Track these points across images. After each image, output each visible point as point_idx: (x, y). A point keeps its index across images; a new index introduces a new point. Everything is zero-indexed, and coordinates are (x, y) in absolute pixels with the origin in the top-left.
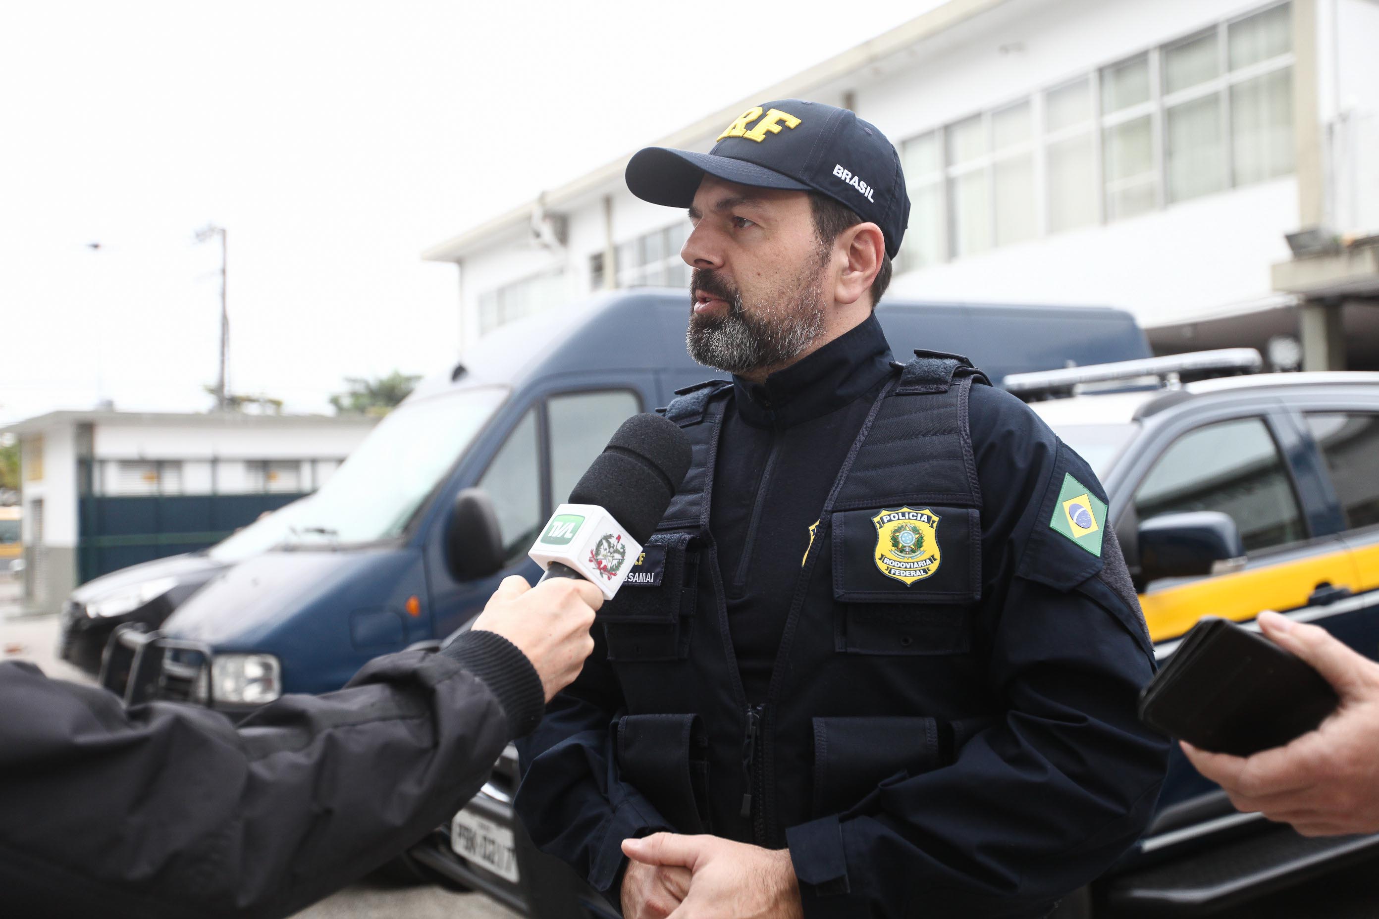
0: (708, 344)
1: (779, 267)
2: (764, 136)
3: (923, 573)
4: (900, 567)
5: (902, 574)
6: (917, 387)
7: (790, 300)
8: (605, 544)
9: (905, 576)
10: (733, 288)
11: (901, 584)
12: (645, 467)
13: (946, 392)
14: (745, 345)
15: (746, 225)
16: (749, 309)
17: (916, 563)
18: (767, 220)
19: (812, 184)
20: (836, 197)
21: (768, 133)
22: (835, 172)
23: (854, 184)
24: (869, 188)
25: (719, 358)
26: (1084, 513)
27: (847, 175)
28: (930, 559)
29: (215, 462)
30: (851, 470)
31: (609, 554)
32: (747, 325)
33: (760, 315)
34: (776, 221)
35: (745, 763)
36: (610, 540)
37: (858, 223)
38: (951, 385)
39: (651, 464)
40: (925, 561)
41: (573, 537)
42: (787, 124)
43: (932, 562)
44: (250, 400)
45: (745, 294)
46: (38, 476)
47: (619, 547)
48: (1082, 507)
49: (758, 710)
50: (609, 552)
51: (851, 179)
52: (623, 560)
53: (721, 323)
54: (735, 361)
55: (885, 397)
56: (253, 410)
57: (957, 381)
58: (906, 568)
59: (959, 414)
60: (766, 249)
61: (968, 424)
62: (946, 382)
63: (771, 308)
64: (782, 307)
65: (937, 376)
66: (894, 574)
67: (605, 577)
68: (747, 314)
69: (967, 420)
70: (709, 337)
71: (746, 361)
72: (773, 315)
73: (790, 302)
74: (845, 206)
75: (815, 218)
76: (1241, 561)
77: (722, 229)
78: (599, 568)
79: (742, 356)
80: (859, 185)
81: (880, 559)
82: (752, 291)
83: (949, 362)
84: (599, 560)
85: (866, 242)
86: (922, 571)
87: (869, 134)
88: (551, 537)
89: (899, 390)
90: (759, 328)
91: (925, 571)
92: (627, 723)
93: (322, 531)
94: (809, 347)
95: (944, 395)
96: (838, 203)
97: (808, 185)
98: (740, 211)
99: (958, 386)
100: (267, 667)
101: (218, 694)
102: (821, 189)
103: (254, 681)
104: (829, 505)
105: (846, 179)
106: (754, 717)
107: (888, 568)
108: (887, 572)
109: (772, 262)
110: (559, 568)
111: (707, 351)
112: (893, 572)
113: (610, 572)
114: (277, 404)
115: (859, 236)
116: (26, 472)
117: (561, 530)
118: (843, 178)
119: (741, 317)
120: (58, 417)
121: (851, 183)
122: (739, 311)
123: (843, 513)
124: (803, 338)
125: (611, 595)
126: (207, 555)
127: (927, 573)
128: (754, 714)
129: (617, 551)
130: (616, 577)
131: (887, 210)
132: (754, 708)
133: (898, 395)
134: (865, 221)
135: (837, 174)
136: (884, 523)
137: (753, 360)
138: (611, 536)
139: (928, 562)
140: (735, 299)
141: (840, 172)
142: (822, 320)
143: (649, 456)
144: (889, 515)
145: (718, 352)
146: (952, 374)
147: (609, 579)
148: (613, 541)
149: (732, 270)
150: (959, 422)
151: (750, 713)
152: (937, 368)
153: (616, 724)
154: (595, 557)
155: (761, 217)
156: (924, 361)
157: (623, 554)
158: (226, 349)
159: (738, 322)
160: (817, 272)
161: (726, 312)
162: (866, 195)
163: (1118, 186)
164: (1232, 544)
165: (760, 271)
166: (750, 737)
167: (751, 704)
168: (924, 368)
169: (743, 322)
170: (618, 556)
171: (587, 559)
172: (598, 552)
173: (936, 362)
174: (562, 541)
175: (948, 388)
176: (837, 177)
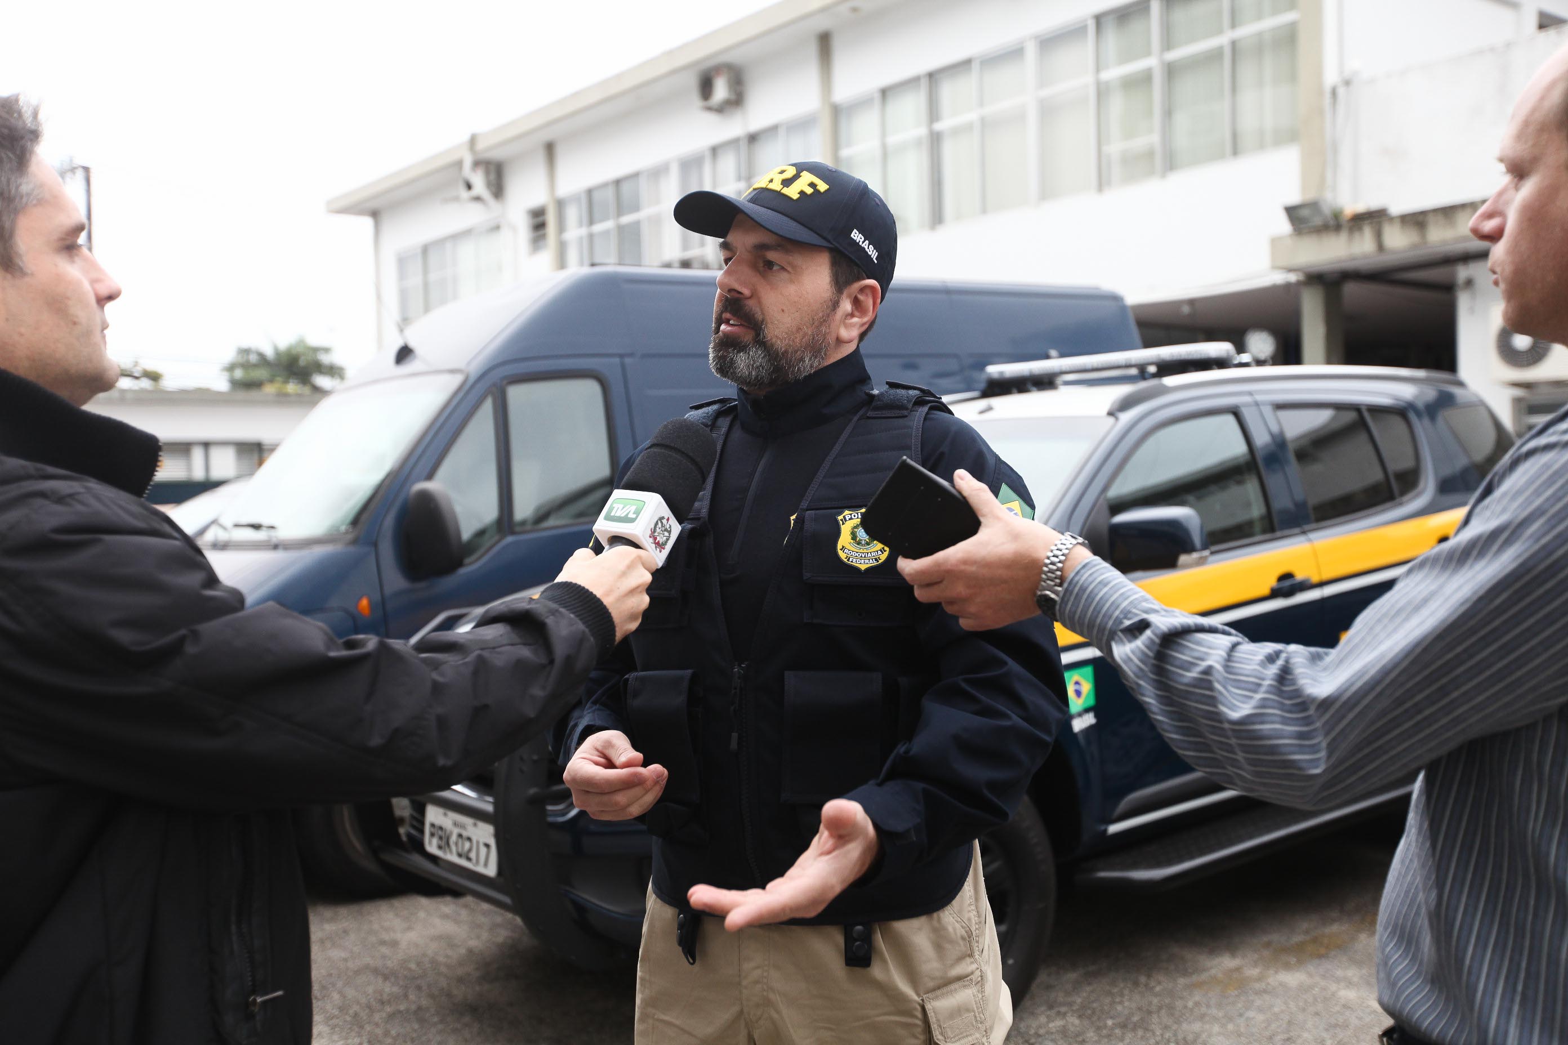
0: (732, 362)
1: (800, 307)
2: (799, 195)
3: (874, 562)
4: (856, 556)
5: (858, 562)
6: (884, 412)
7: (805, 334)
8: (660, 524)
9: (861, 563)
11: (857, 570)
13: (906, 416)
14: (763, 368)
15: (775, 268)
16: (771, 339)
17: (869, 553)
18: (794, 267)
19: (834, 243)
20: (851, 256)
21: (802, 193)
22: (852, 235)
23: (865, 247)
24: (875, 252)
25: (740, 375)
27: (861, 238)
28: (881, 550)
30: (824, 477)
31: (661, 532)
32: (768, 352)
33: (780, 345)
34: (802, 268)
35: (732, 708)
36: (663, 521)
37: (864, 279)
38: (911, 411)
39: (692, 460)
40: (877, 551)
41: (635, 516)
42: (818, 187)
43: (883, 553)
45: (769, 326)
47: (668, 526)
49: (743, 667)
50: (662, 530)
51: (863, 242)
52: (669, 537)
53: (745, 346)
54: (751, 380)
55: (858, 420)
57: (916, 408)
58: (861, 557)
59: (913, 436)
60: (791, 291)
61: (920, 442)
62: (907, 409)
63: (789, 340)
64: (798, 340)
65: (900, 403)
66: (852, 562)
67: (658, 549)
68: (769, 343)
69: (920, 440)
70: (732, 356)
71: (759, 381)
72: (790, 346)
73: (804, 337)
74: (857, 265)
75: (832, 270)
76: (1206, 553)
77: (754, 266)
78: (655, 543)
79: (758, 376)
80: (868, 248)
81: (841, 550)
82: (775, 324)
83: (911, 392)
84: (655, 537)
85: (867, 295)
86: (874, 560)
87: (877, 204)
88: (614, 516)
89: (870, 414)
91: (876, 560)
92: (637, 678)
93: (257, 527)
95: (905, 419)
96: (850, 258)
97: (833, 245)
98: (772, 255)
99: (916, 412)
102: (841, 248)
104: (804, 504)
105: (859, 241)
106: (739, 673)
107: (847, 557)
108: (846, 560)
109: (795, 302)
110: (616, 540)
111: (727, 367)
112: (851, 560)
113: (660, 546)
114: (154, 377)
115: (862, 290)
118: (857, 241)
119: (764, 344)
121: (863, 245)
122: (762, 338)
123: (813, 512)
127: (878, 562)
128: (740, 671)
129: (666, 530)
131: (884, 270)
132: (739, 665)
133: (869, 418)
134: (869, 278)
135: (853, 237)
136: (846, 520)
137: (766, 380)
138: (663, 518)
139: (880, 553)
140: (761, 328)
141: (856, 236)
142: (825, 354)
143: (691, 454)
144: (851, 514)
145: (739, 370)
146: (913, 402)
147: (660, 551)
148: (665, 521)
149: (760, 302)
150: (913, 441)
151: (736, 670)
152: (902, 396)
153: (627, 680)
154: (653, 535)
155: (789, 263)
156: (893, 391)
157: (670, 532)
159: (761, 348)
160: (829, 315)
161: (751, 338)
162: (872, 257)
163: (1115, 148)
164: (1197, 540)
165: (785, 308)
166: (735, 688)
167: (737, 663)
168: (892, 397)
169: (765, 349)
170: (666, 534)
171: (649, 535)
172: (654, 531)
173: (902, 392)
174: (626, 520)
175: (909, 414)
176: (853, 239)
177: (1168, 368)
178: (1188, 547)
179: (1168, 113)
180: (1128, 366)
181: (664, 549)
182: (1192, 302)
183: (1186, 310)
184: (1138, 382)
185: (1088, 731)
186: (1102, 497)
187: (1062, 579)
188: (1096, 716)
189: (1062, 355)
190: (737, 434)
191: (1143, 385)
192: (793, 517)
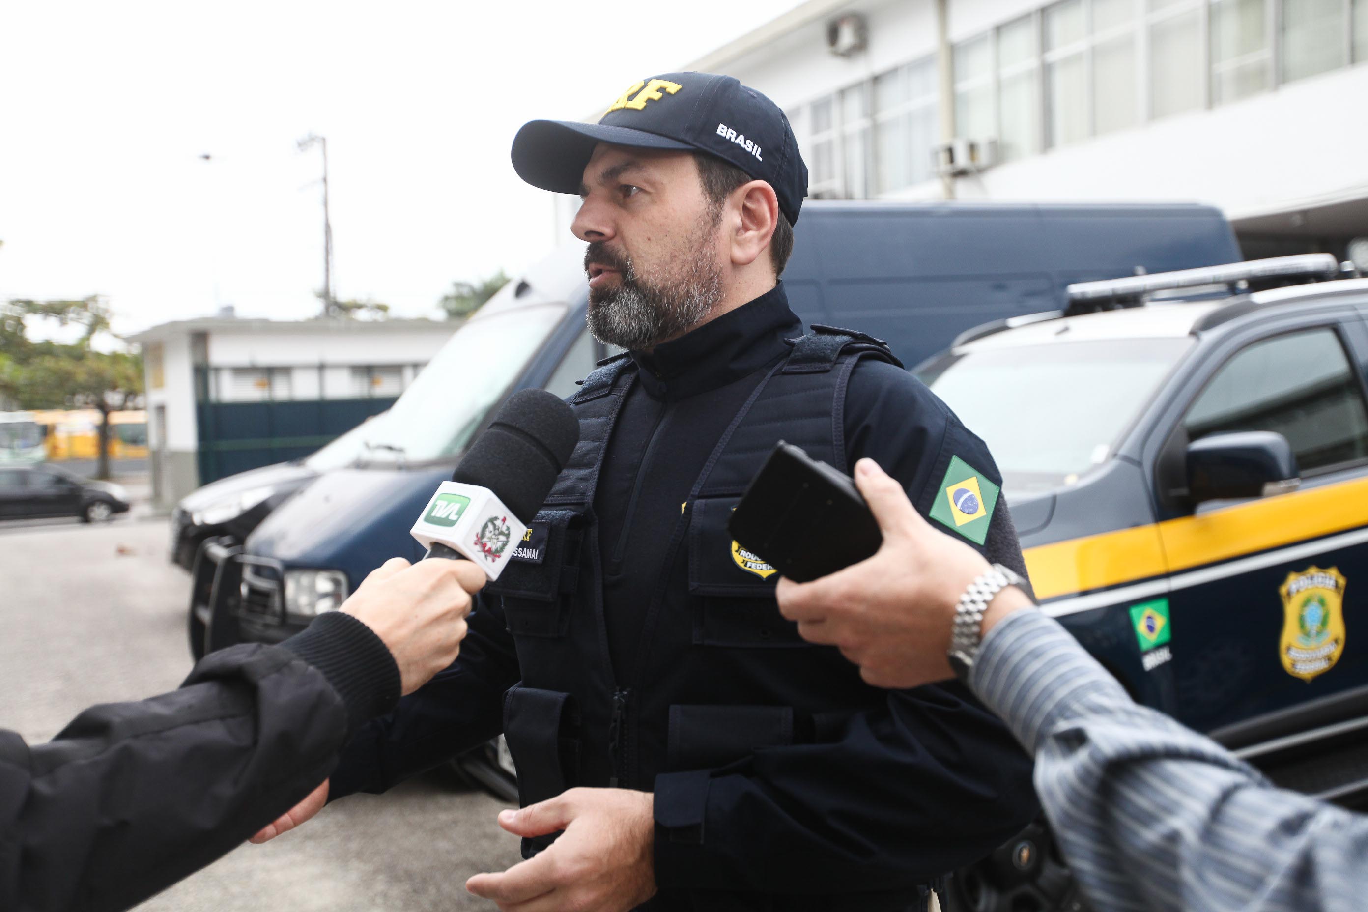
0: (606, 316)
1: (669, 230)
2: (645, 104)
4: (756, 560)
5: (758, 568)
6: (803, 365)
8: (491, 527)
9: (762, 569)
10: (624, 256)
11: (756, 578)
12: (533, 448)
13: (828, 371)
14: (643, 315)
16: (642, 276)
18: (653, 184)
19: (695, 144)
20: (722, 155)
21: (649, 100)
22: (719, 132)
23: (740, 143)
24: (756, 146)
25: (618, 331)
26: (971, 498)
27: (732, 134)
29: (321, 368)
30: (723, 453)
31: (494, 536)
32: (642, 292)
35: (611, 745)
36: (495, 522)
37: (748, 182)
38: (836, 364)
39: (539, 444)
41: (458, 518)
42: (668, 91)
44: (360, 307)
45: (637, 261)
46: (159, 384)
47: (504, 529)
48: (967, 491)
49: (624, 694)
50: (494, 534)
51: (736, 138)
52: (507, 541)
53: (615, 294)
55: (773, 376)
56: (362, 315)
57: (841, 359)
59: (835, 396)
60: (655, 213)
61: (842, 407)
62: (830, 361)
63: (665, 273)
64: (678, 274)
65: (823, 354)
66: (750, 567)
67: (490, 559)
68: (640, 282)
69: (843, 403)
70: (606, 309)
71: (646, 334)
72: (668, 280)
73: (683, 266)
74: (733, 165)
75: (702, 178)
76: (1295, 482)
77: (611, 199)
78: (484, 551)
79: (641, 328)
80: (745, 143)
81: (737, 551)
82: (643, 257)
83: (839, 339)
84: (484, 543)
85: (758, 201)
87: (754, 97)
88: (435, 517)
89: (787, 368)
90: (655, 295)
92: (514, 695)
93: (390, 448)
94: (708, 315)
95: (827, 374)
96: (724, 162)
97: (692, 145)
98: (626, 178)
99: (840, 365)
100: (336, 582)
101: (291, 607)
102: (707, 149)
103: (325, 595)
104: (696, 490)
105: (730, 138)
106: (620, 701)
107: (744, 561)
108: (742, 565)
109: (661, 225)
110: (441, 549)
111: (605, 324)
112: (749, 565)
113: (494, 554)
114: (383, 308)
115: (750, 195)
116: (149, 380)
117: (447, 509)
118: (728, 137)
119: (635, 286)
120: (173, 326)
121: (737, 141)
122: (631, 278)
123: (703, 501)
124: (702, 305)
125: (495, 577)
126: (303, 464)
128: (621, 699)
129: (502, 533)
130: (501, 558)
131: (778, 169)
132: (621, 692)
133: (785, 374)
134: (756, 181)
135: (721, 134)
137: (654, 332)
138: (496, 518)
140: (626, 266)
141: (723, 130)
142: (720, 284)
143: (537, 436)
145: (616, 324)
146: (838, 352)
147: (494, 561)
148: (498, 523)
150: (834, 404)
151: (616, 697)
152: (825, 345)
154: (480, 541)
157: (508, 536)
158: (330, 258)
159: (632, 291)
161: (618, 284)
162: (754, 153)
163: (1227, 66)
164: (1284, 465)
165: (650, 235)
166: (615, 721)
167: (618, 688)
168: (813, 346)
169: (637, 290)
170: (502, 538)
171: (473, 542)
172: (483, 535)
173: (827, 338)
174: (447, 522)
175: (832, 367)
176: (721, 136)
177: (1259, 283)
178: (1275, 476)
179: (1282, 29)
180: (1216, 282)
181: (499, 557)
182: (1304, 213)
183: (1298, 221)
184: (1226, 298)
185: (1161, 668)
186: (1181, 422)
187: (980, 636)
188: (1171, 651)
189: (1150, 271)
190: (640, 397)
191: (1232, 301)
192: (684, 505)
